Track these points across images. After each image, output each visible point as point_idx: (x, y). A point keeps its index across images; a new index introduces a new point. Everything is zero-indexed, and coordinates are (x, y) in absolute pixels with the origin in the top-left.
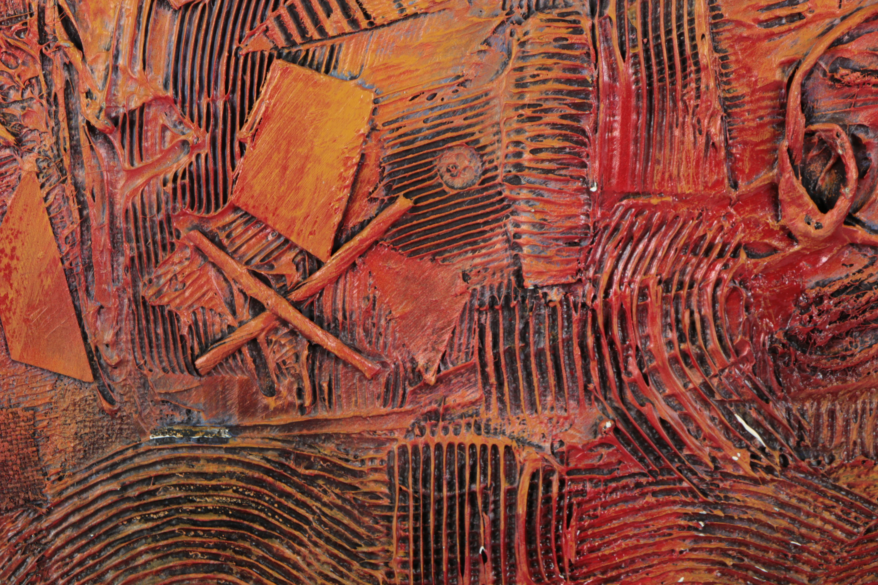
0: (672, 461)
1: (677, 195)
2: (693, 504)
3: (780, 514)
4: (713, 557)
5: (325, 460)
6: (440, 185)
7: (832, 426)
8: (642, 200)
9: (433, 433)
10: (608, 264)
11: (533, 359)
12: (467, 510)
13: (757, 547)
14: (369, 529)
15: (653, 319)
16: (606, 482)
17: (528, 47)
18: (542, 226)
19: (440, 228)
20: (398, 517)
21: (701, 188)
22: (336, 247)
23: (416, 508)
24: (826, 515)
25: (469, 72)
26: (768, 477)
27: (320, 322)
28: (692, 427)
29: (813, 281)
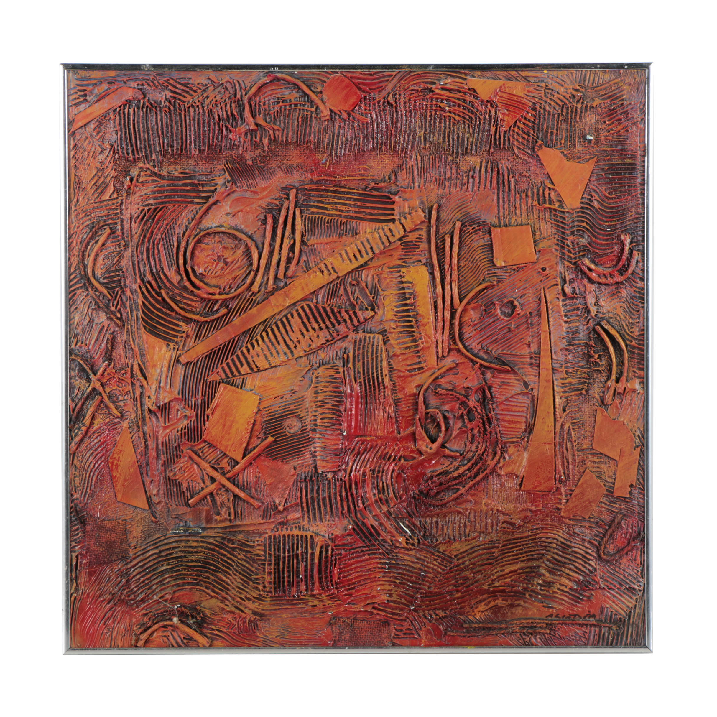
0: (375, 541)
1: (377, 436)
2: (383, 559)
3: (417, 562)
4: (391, 579)
5: (239, 541)
6: (285, 432)
7: (437, 527)
8: (364, 438)
9: (282, 530)
10: (350, 464)
11: (321, 501)
12: (295, 561)
13: (408, 576)
14: (257, 569)
15: (368, 485)
16: (350, 550)
17: (319, 379)
18: (324, 448)
19: (285, 449)
20: (268, 564)
21: (386, 434)
22: (244, 456)
23: (275, 560)
24: (435, 563)
25: (297, 389)
26: (413, 548)
27: (237, 486)
28: (383, 528)
29: (429, 470)
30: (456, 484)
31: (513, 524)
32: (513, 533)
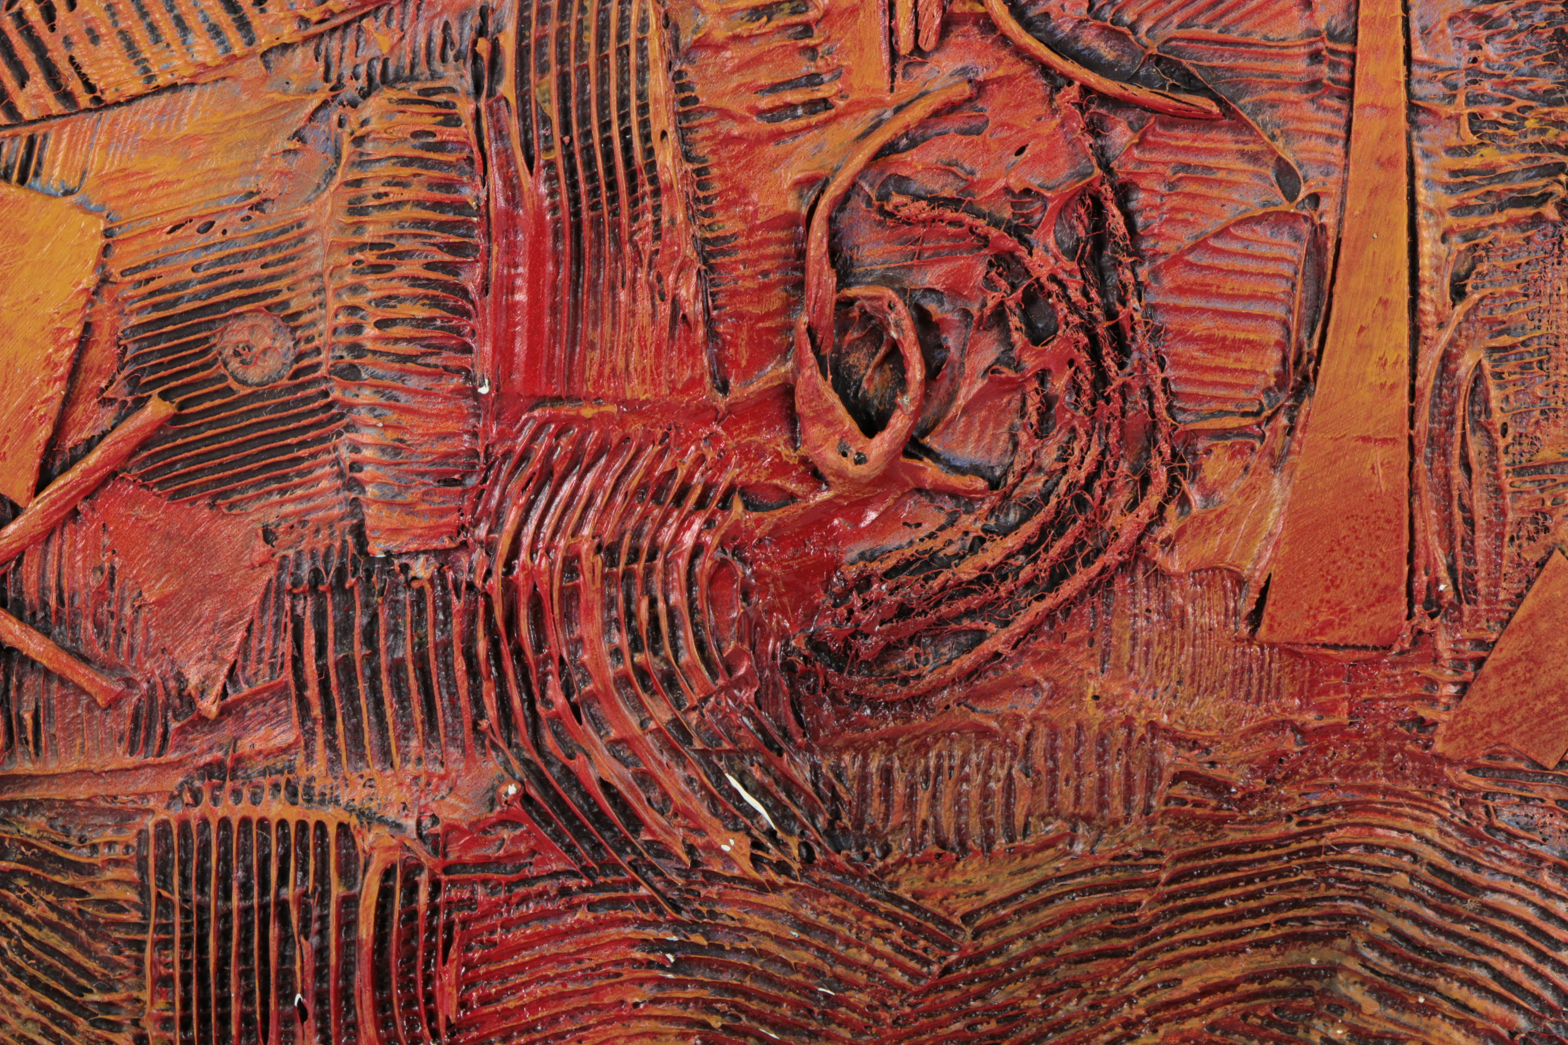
0: (621, 851)
2: (657, 925)
3: (801, 942)
4: (691, 1013)
5: (29, 846)
6: (223, 378)
7: (886, 796)
8: (567, 410)
9: (215, 800)
10: (512, 516)
11: (384, 677)
13: (763, 998)
14: (106, 962)
15: (589, 611)
16: (510, 885)
17: (368, 147)
19: (225, 451)
20: (155, 943)
21: (665, 391)
22: (43, 481)
23: (187, 928)
24: (877, 943)
25: (270, 187)
26: (781, 880)
28: (655, 795)
29: (852, 552)
30: (969, 613)
31: (1218, 787)
32: (1220, 822)
